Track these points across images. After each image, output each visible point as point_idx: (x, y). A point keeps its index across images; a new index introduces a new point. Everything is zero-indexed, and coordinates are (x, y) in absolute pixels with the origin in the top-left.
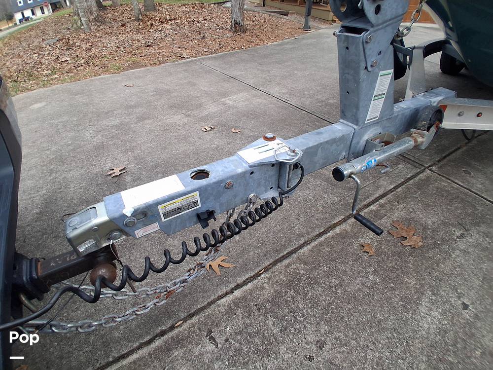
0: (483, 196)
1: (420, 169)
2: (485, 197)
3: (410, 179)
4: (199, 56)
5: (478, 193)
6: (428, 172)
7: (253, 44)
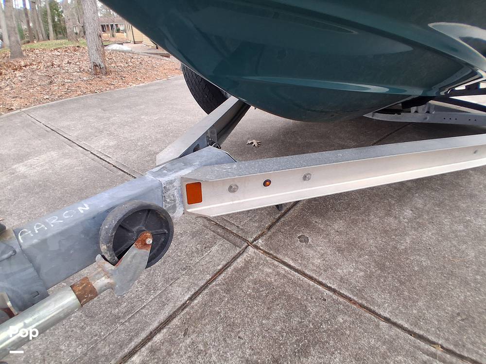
0: (320, 280)
1: (240, 248)
2: (324, 282)
3: (220, 272)
4: (34, 105)
5: (314, 276)
6: (251, 250)
7: (112, 87)
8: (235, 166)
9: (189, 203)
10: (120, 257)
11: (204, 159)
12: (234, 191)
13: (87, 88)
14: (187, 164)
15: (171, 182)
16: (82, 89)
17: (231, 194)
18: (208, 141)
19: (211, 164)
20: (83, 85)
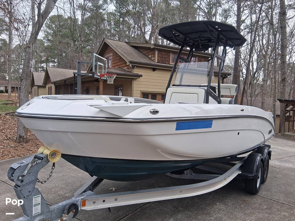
7: (31, 152)
8: (95, 196)
9: (82, 206)
10: (68, 214)
11: (87, 194)
12: (94, 203)
13: (15, 153)
14: (83, 196)
15: (79, 200)
16: (12, 153)
17: (94, 204)
18: (89, 189)
19: (89, 196)
20: (12, 150)
